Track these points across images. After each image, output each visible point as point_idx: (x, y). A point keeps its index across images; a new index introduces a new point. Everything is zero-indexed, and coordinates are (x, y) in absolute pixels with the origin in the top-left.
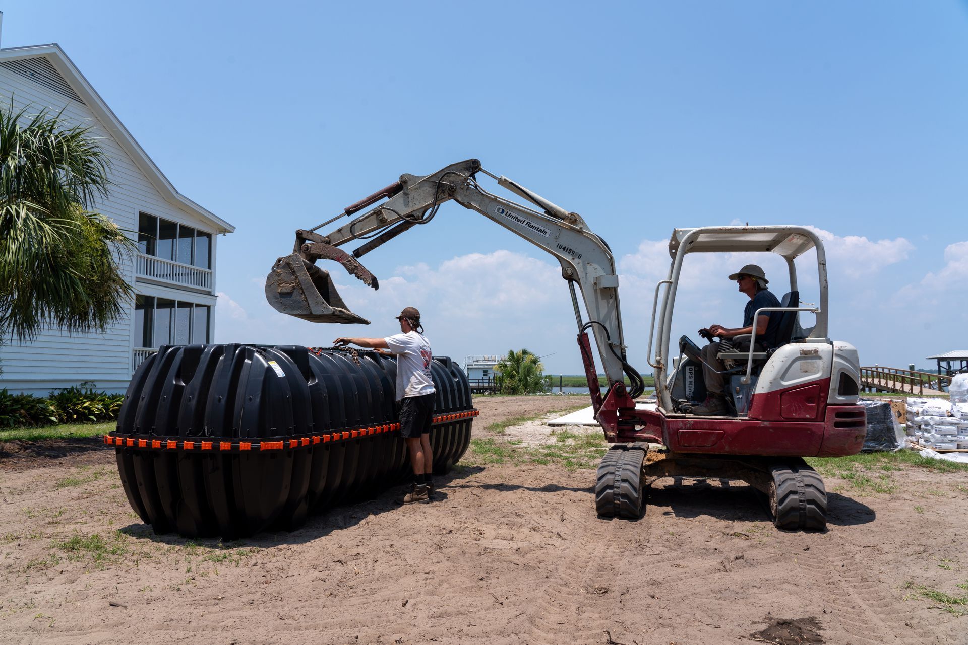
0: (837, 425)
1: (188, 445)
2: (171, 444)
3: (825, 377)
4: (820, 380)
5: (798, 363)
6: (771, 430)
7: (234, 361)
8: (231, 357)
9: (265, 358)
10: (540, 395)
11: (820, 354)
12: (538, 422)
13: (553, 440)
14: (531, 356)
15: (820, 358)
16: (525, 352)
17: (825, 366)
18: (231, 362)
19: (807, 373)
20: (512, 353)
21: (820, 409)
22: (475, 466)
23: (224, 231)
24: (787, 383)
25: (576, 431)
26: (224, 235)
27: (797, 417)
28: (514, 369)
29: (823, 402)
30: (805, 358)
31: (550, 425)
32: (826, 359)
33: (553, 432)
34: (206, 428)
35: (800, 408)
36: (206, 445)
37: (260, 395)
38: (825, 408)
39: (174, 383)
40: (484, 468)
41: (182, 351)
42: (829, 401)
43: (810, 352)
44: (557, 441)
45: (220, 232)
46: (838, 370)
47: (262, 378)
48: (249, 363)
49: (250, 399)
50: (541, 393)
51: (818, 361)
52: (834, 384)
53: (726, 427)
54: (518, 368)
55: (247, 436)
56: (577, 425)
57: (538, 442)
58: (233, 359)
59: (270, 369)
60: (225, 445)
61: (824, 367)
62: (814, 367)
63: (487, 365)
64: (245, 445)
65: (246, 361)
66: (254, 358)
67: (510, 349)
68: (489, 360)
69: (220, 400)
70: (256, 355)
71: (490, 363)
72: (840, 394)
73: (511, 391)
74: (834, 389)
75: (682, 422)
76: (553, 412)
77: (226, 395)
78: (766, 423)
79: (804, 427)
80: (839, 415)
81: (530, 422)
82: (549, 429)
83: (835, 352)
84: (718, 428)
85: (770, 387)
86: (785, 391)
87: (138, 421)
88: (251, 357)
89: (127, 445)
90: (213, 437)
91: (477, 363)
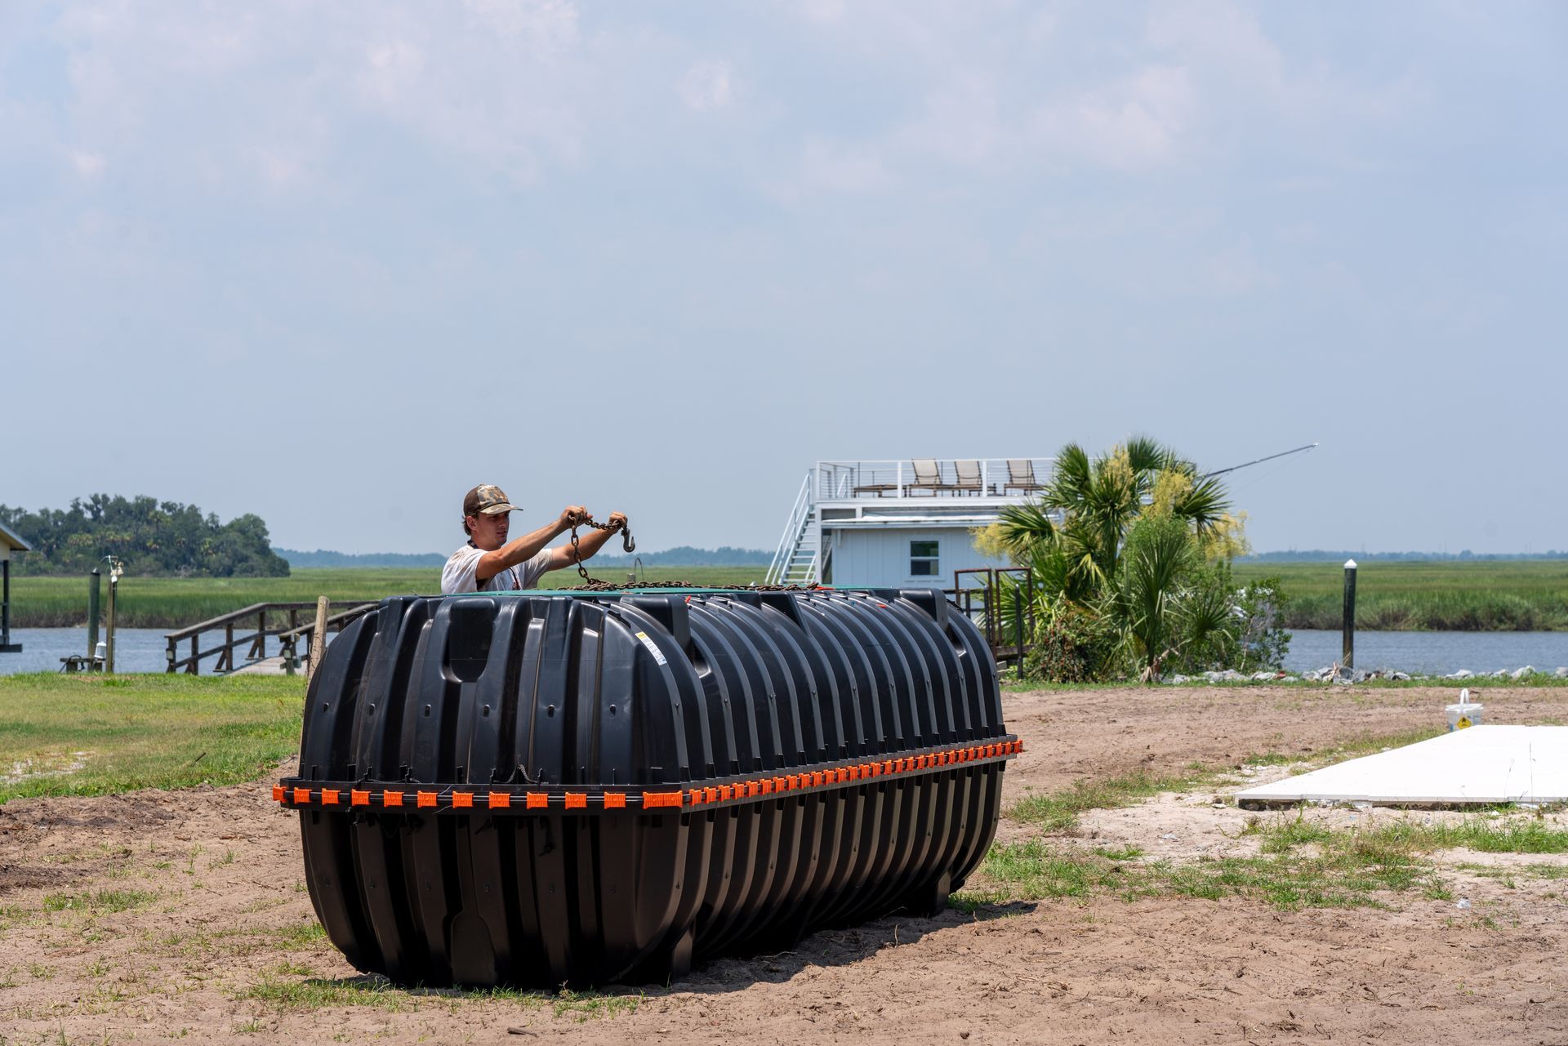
1: (498, 799)
2: (462, 799)
7: (568, 633)
8: (562, 626)
9: (627, 625)
10: (1221, 684)
12: (1197, 796)
13: (1250, 848)
14: (1178, 479)
16: (1142, 457)
18: (561, 635)
20: (1075, 463)
22: (1008, 901)
25: (1338, 821)
28: (1090, 547)
31: (1244, 804)
33: (1254, 823)
34: (522, 768)
36: (536, 800)
37: (630, 702)
39: (444, 678)
40: (1036, 905)
41: (444, 610)
44: (1264, 850)
47: (629, 667)
48: (594, 638)
49: (613, 710)
50: (1231, 674)
54: (1111, 540)
55: (616, 781)
56: (1350, 806)
57: (1196, 854)
58: (565, 630)
59: (641, 649)
60: (575, 800)
63: (930, 511)
64: (614, 800)
65: (587, 632)
66: (606, 625)
68: (941, 487)
69: (551, 712)
70: (608, 619)
71: (946, 500)
73: (1078, 664)
76: (1270, 759)
77: (562, 701)
81: (1168, 796)
82: (1241, 818)
87: (367, 755)
88: (599, 626)
89: (354, 803)
90: (545, 784)
91: (873, 501)
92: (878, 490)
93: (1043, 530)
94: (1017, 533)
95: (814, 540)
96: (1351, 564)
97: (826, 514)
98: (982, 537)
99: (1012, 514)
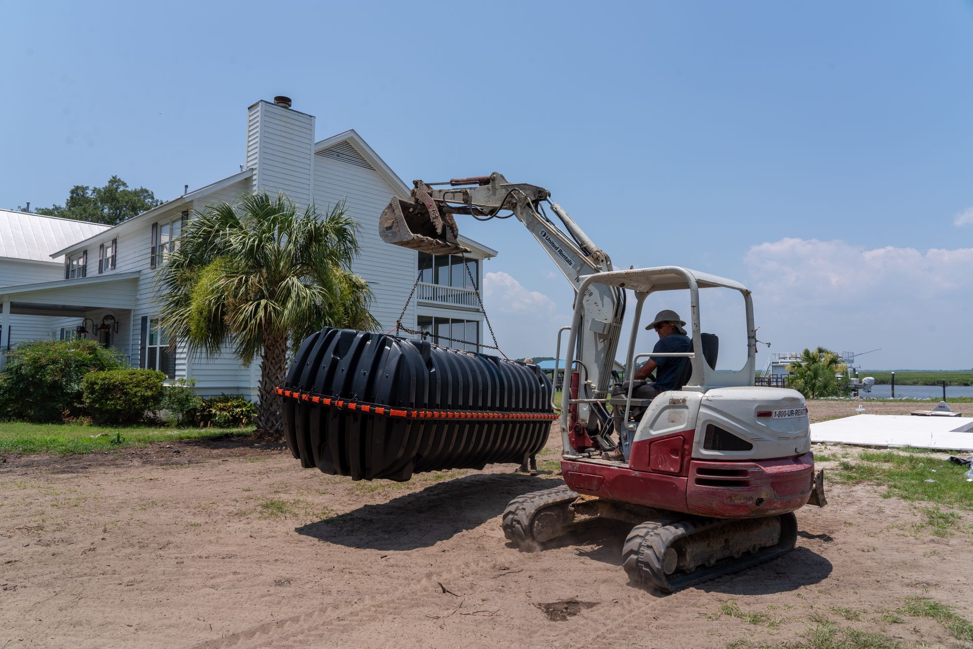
0: (699, 481)
3: (689, 429)
4: (684, 432)
5: (667, 412)
6: (641, 481)
10: (831, 400)
11: (687, 404)
14: (829, 355)
15: (687, 407)
16: (820, 351)
17: (690, 417)
19: (673, 423)
20: (807, 353)
21: (685, 463)
23: (489, 256)
24: (654, 433)
26: (489, 259)
27: (662, 469)
29: (687, 455)
30: (673, 407)
32: (692, 408)
35: (665, 458)
38: (689, 462)
42: (693, 455)
43: (678, 401)
45: (486, 257)
46: (702, 421)
51: (685, 410)
52: (699, 437)
53: (605, 473)
61: (688, 418)
62: (681, 417)
67: (805, 348)
72: (706, 448)
74: (699, 443)
75: (571, 464)
78: (637, 473)
79: (669, 480)
80: (701, 471)
83: (702, 403)
84: (598, 473)
85: (641, 436)
86: (652, 441)
91: (783, 360)
92: (784, 358)
93: (800, 366)
94: (794, 367)
95: (771, 368)
96: (893, 373)
97: (773, 363)
98: (787, 368)
99: (793, 363)
